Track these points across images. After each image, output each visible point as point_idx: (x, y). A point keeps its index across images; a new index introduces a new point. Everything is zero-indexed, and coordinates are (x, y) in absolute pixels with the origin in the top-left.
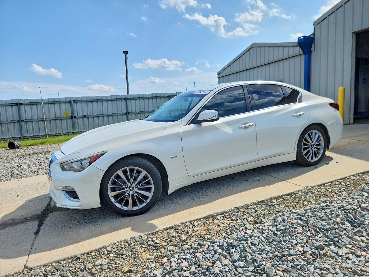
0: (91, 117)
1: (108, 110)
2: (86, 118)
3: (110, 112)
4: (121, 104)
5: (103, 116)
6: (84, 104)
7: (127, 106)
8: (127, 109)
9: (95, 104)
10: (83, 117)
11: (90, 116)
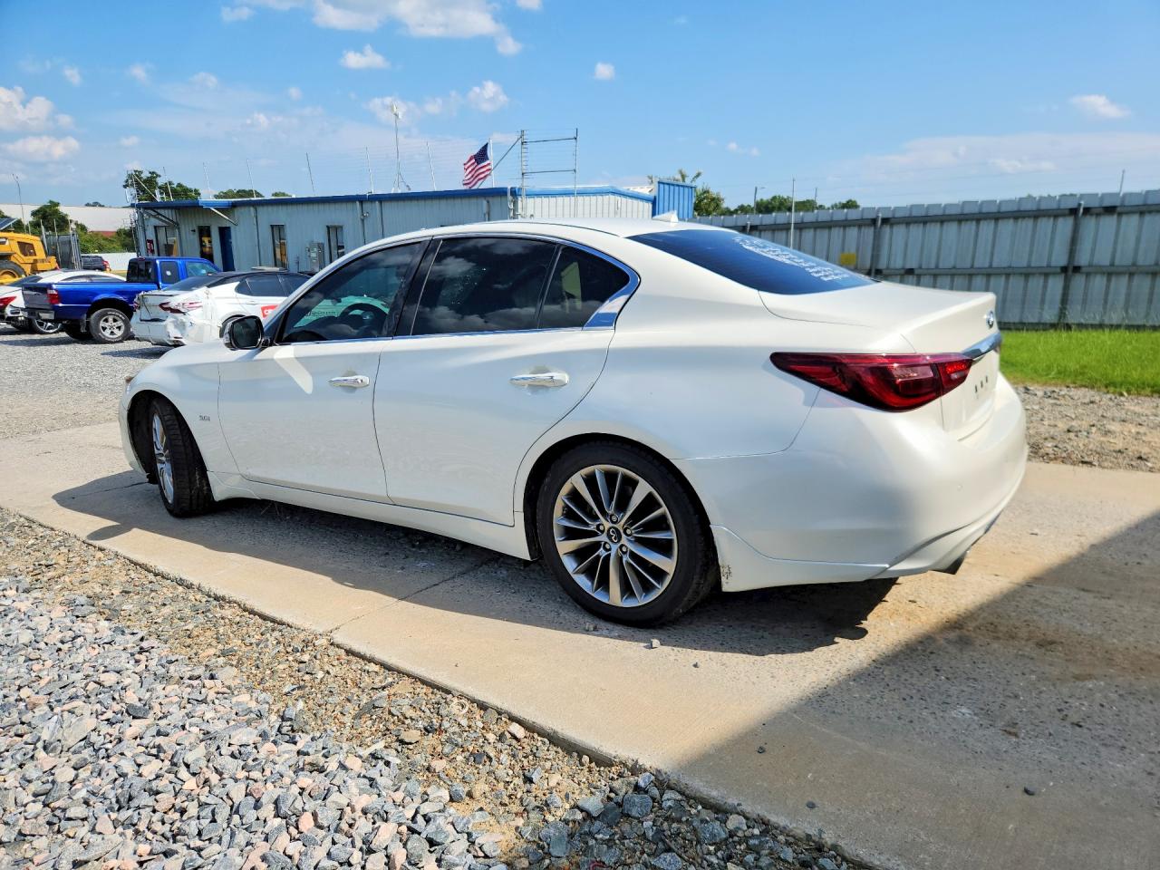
0: (930, 274)
1: (992, 254)
2: (911, 276)
3: (1001, 260)
4: (1053, 232)
5: (971, 275)
6: (916, 230)
7: (1074, 241)
8: (1072, 252)
9: (952, 228)
10: (903, 272)
11: (926, 272)
